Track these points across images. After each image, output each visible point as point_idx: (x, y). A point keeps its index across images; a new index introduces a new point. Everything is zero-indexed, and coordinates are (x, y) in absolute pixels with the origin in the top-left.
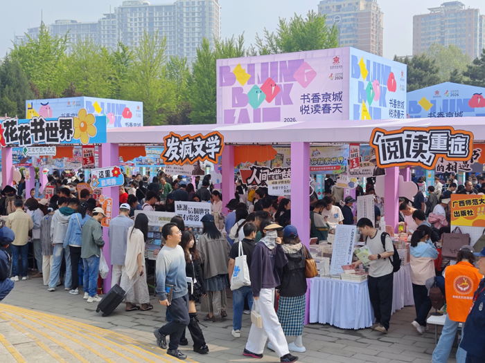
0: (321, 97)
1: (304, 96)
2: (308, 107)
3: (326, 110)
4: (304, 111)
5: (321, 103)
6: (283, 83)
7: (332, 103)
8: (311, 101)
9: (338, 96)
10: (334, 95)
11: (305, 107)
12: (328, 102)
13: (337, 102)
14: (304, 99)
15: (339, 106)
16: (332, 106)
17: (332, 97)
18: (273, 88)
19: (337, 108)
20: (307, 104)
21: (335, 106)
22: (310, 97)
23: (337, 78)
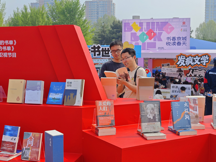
0: (176, 39)
1: (168, 38)
2: (170, 42)
3: (179, 44)
4: (168, 44)
5: (176, 41)
6: (158, 32)
7: (182, 41)
8: (172, 40)
9: (185, 38)
10: (182, 38)
11: (169, 43)
12: (180, 41)
13: (184, 41)
14: (168, 39)
15: (185, 43)
16: (182, 42)
17: (182, 39)
18: (153, 34)
19: (184, 43)
20: (169, 41)
21: (183, 43)
22: (171, 38)
23: (184, 31)
